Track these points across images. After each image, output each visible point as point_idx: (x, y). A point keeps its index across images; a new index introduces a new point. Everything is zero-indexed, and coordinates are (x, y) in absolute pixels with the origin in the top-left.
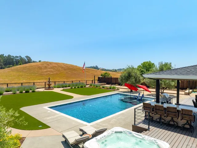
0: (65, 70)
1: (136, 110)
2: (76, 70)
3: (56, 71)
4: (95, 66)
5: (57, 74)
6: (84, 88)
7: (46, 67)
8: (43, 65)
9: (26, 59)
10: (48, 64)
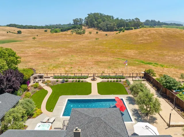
0: (162, 37)
3: (152, 39)
5: (150, 43)
7: (143, 35)
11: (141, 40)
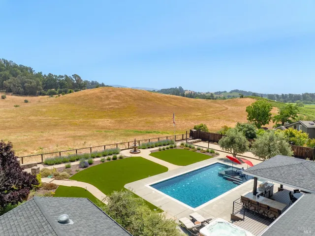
0: (135, 100)
1: (235, 204)
2: (151, 100)
3: (123, 102)
4: (178, 88)
5: (124, 108)
6: (174, 148)
7: (107, 98)
8: (103, 92)
9: (74, 80)
10: (110, 92)
11: (109, 104)
